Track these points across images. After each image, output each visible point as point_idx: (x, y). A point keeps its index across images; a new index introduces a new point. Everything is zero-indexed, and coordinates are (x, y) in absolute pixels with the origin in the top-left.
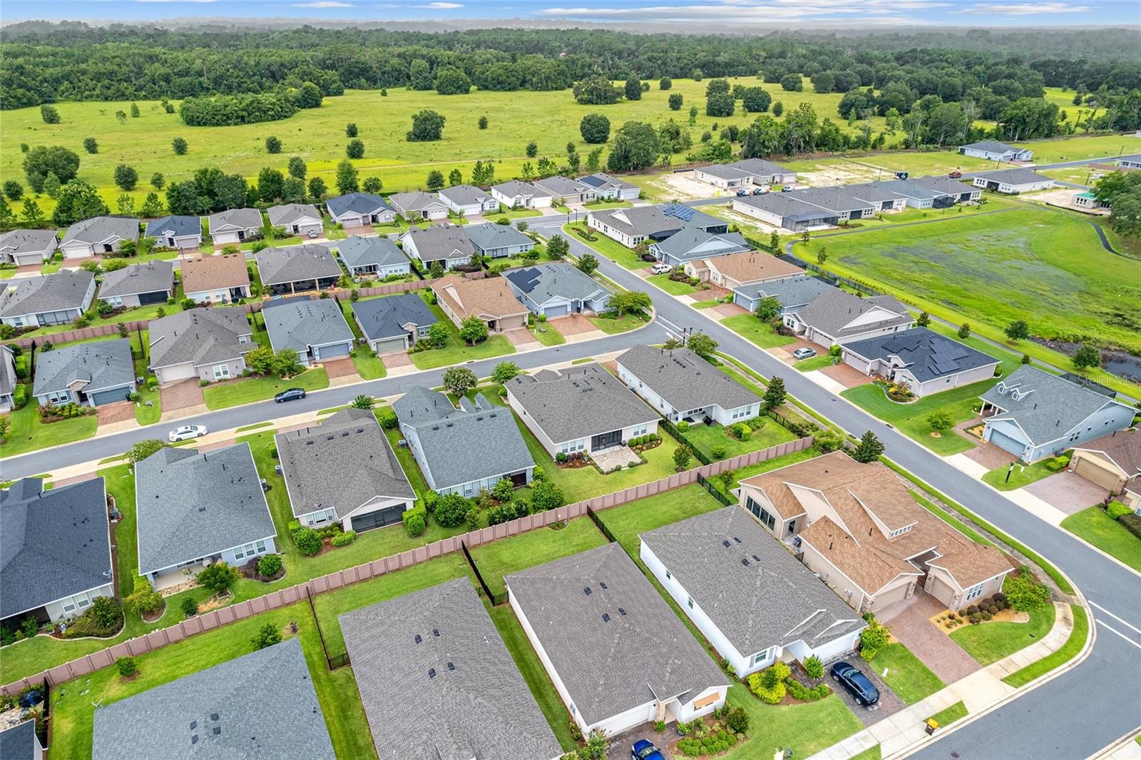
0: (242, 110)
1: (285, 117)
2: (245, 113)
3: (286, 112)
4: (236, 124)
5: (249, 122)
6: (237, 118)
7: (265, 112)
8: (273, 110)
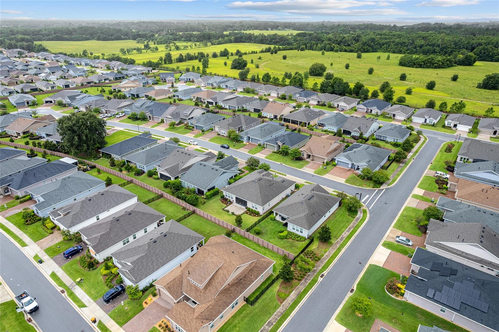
0: (423, 62)
1: (443, 68)
2: (423, 63)
3: (445, 66)
4: (416, 68)
5: (423, 68)
6: (418, 65)
7: (433, 64)
8: (437, 63)
